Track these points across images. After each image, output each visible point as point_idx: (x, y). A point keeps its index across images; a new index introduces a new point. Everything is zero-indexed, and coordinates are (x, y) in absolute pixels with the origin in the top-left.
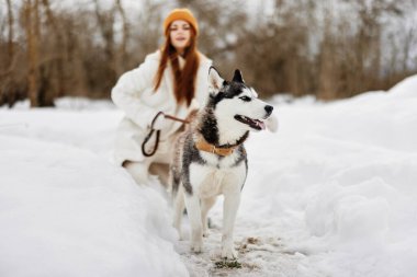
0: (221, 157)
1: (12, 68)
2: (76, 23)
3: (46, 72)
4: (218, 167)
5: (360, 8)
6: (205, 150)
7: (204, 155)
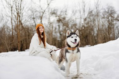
0: (73, 50)
1: (13, 42)
2: (30, 29)
3: (22, 42)
4: (73, 53)
5: (108, 20)
6: (69, 49)
7: (69, 51)
